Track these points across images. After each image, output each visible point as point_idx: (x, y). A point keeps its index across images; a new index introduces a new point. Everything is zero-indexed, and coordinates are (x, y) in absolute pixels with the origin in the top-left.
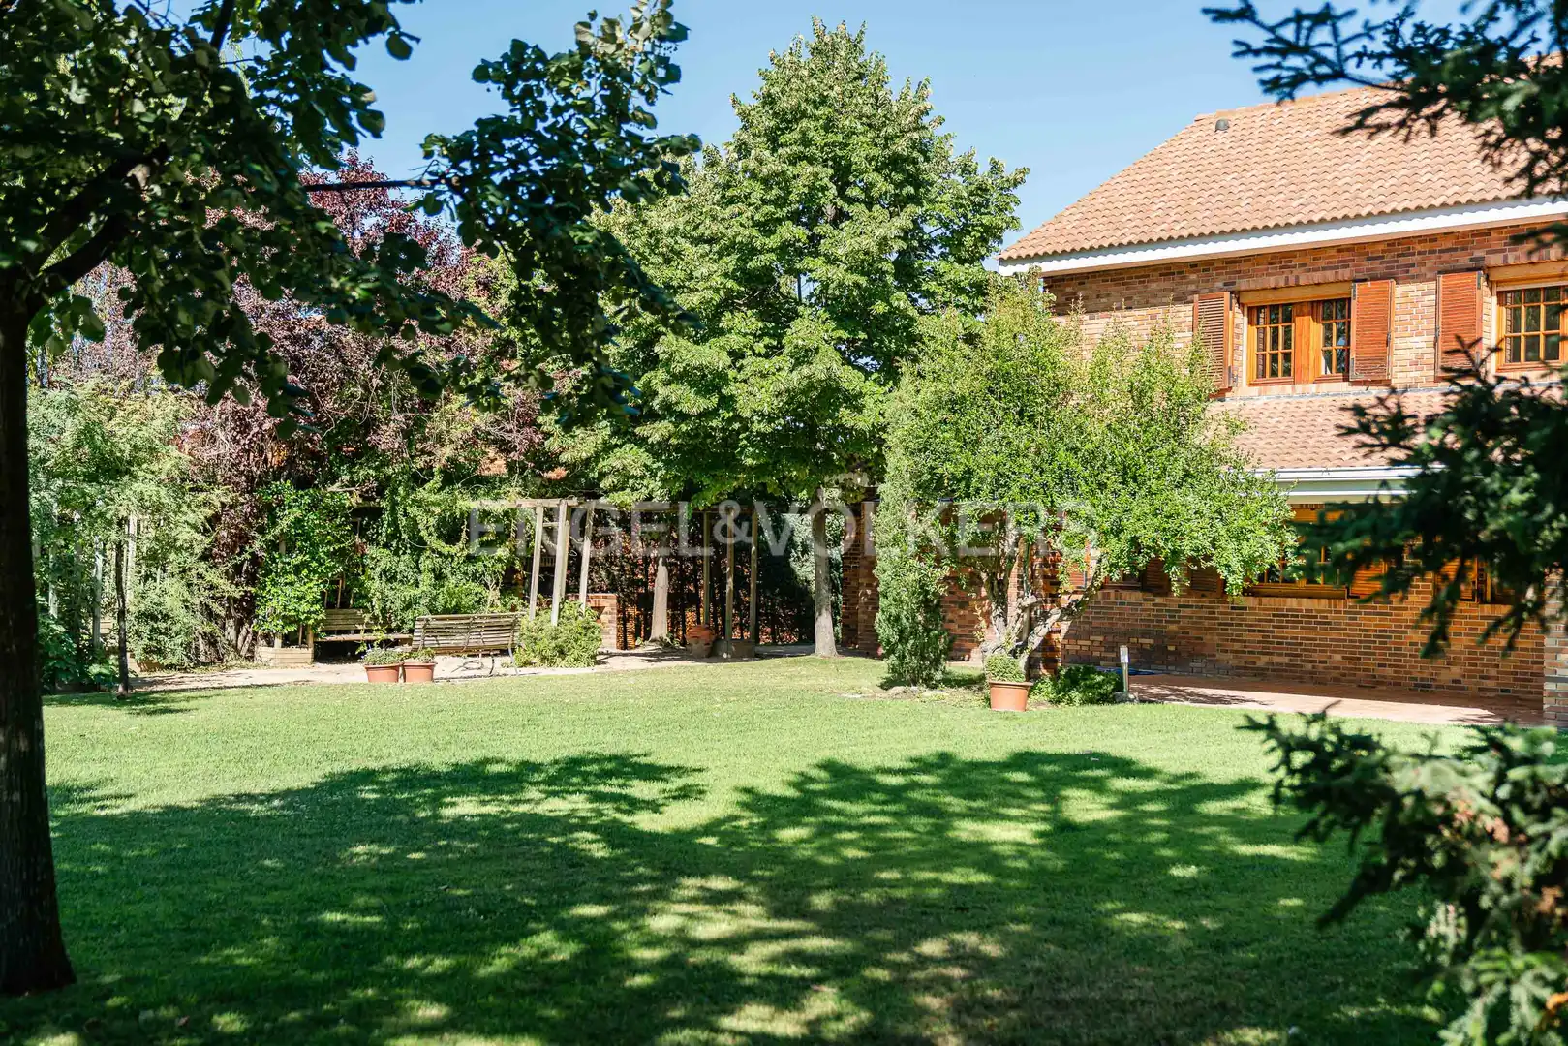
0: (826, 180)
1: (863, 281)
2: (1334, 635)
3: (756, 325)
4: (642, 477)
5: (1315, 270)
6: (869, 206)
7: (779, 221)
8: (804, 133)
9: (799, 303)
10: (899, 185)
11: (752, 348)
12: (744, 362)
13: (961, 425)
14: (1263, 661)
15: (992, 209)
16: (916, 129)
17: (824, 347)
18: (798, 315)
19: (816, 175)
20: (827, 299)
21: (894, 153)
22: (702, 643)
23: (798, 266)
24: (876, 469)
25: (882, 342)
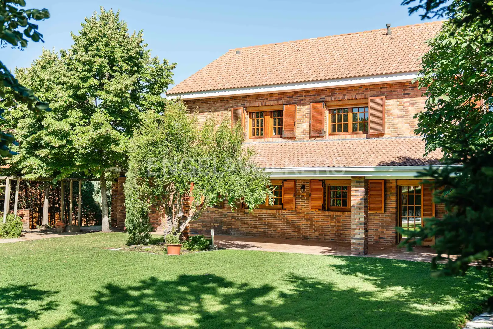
0: (106, 64)
1: (119, 100)
2: (278, 222)
3: (80, 114)
4: (38, 169)
5: (271, 101)
6: (121, 74)
7: (89, 77)
8: (97, 47)
9: (96, 107)
10: (132, 67)
11: (79, 123)
12: (76, 128)
13: (157, 152)
14: (255, 231)
15: (164, 76)
16: (138, 47)
17: (105, 123)
18: (96, 111)
19: (102, 62)
20: (106, 106)
21: (130, 55)
22: (61, 227)
23: (95, 94)
24: (125, 166)
25: (126, 121)
